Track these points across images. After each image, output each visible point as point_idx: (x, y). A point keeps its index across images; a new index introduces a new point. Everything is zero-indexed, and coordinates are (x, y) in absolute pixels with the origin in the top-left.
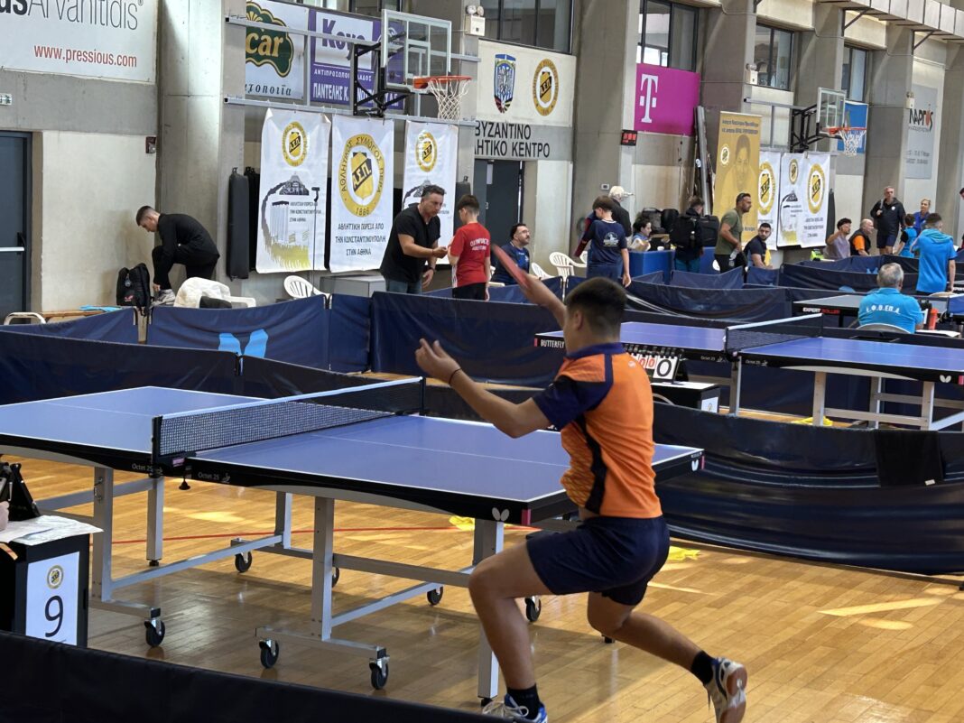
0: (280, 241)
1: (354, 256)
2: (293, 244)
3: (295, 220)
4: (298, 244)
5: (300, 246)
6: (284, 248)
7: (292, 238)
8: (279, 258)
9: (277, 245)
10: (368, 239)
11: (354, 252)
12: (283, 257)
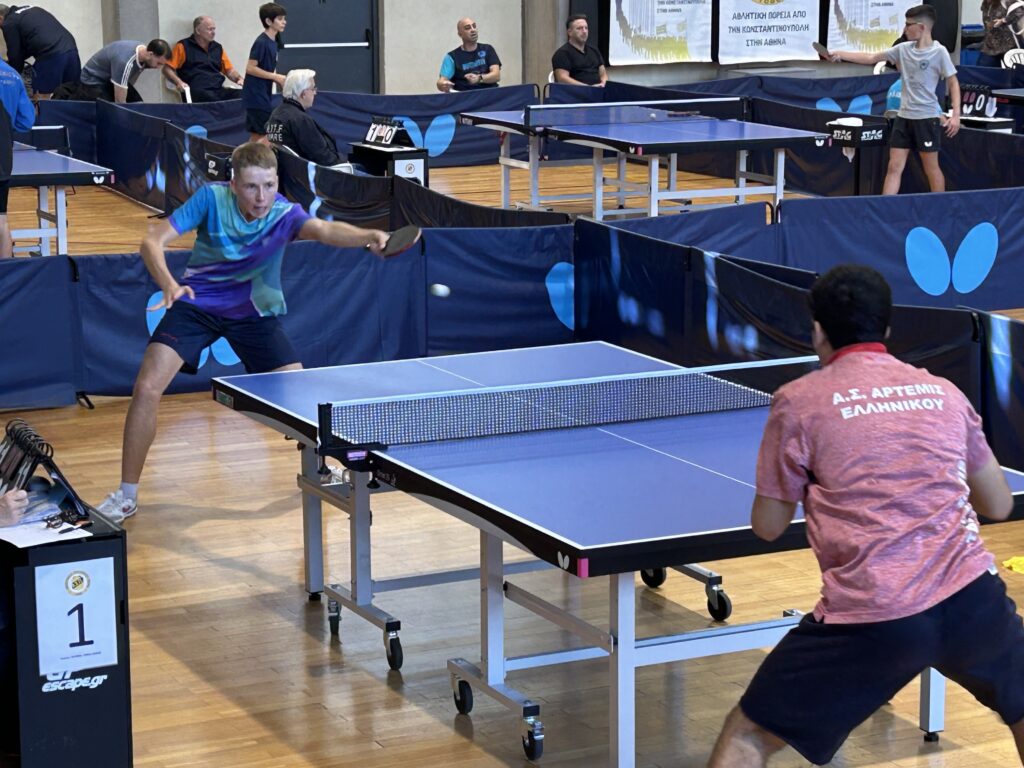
0: (644, 33)
1: (760, 46)
2: (662, 35)
3: (665, 11)
4: (671, 36)
5: (674, 37)
6: (650, 40)
7: (663, 28)
8: (644, 51)
9: (640, 37)
10: (781, 28)
11: (758, 43)
12: (648, 49)
